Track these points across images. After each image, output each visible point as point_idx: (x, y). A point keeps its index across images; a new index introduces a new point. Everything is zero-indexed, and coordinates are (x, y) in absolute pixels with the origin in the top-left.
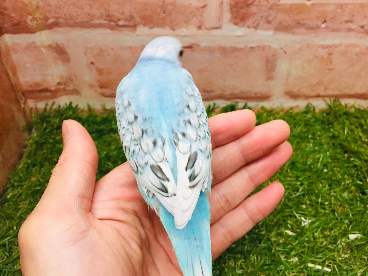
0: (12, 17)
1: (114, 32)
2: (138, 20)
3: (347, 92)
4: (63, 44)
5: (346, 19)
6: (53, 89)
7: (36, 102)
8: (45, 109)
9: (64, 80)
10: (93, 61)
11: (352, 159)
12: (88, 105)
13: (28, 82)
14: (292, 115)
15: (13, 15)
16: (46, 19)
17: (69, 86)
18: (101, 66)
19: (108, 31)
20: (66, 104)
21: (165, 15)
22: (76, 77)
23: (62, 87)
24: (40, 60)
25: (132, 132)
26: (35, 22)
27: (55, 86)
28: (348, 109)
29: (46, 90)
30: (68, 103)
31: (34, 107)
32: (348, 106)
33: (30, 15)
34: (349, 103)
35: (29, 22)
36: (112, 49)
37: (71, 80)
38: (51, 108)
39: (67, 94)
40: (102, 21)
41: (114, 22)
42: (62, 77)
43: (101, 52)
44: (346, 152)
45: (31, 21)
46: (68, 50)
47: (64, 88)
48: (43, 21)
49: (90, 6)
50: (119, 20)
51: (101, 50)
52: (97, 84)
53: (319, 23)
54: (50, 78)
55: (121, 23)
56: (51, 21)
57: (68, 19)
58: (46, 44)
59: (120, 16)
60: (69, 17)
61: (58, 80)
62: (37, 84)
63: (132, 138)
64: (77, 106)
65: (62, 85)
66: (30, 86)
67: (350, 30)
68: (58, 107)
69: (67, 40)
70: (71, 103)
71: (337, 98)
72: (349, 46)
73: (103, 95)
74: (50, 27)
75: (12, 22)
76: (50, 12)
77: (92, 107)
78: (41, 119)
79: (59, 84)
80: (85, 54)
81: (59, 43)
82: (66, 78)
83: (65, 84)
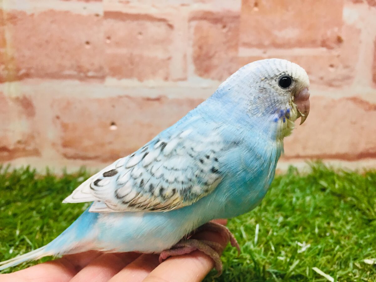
1: (83, 83)
2: (107, 70)
4: (30, 96)
6: (11, 147)
9: (26, 137)
10: (59, 114)
12: (48, 170)
16: (18, 70)
17: (30, 145)
18: (66, 121)
19: (77, 82)
22: (39, 133)
23: (22, 146)
26: (7, 72)
27: (15, 145)
29: (4, 149)
30: (25, 167)
33: (3, 64)
36: (80, 102)
37: (33, 137)
38: (6, 172)
39: (25, 156)
40: (72, 72)
41: (84, 73)
42: (24, 134)
43: (68, 105)
45: (3, 70)
46: (35, 103)
47: (24, 149)
48: (15, 72)
49: (62, 57)
50: (88, 71)
51: (69, 103)
52: (59, 142)
54: (11, 134)
55: (90, 74)
56: (23, 71)
57: (40, 70)
58: (14, 95)
59: (90, 67)
60: (40, 68)
61: (19, 138)
64: (35, 170)
65: (22, 144)
69: (35, 91)
70: (28, 167)
73: (66, 156)
74: (20, 78)
76: (23, 63)
79: (19, 142)
80: (52, 106)
81: (27, 96)
83: (26, 143)
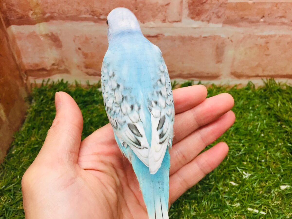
0: (17, 12)
1: (97, 24)
3: (280, 73)
4: (56, 33)
5: (280, 15)
6: (49, 68)
7: (35, 79)
8: (43, 84)
9: (58, 61)
10: (80, 46)
11: (284, 126)
12: (76, 82)
13: (29, 63)
14: (237, 91)
15: (18, 10)
16: (44, 14)
17: (61, 66)
18: (86, 51)
19: (92, 23)
20: (59, 80)
21: (137, 11)
22: (67, 59)
23: (56, 67)
24: (39, 46)
25: (114, 97)
26: (35, 16)
27: (50, 66)
28: (281, 87)
29: (43, 69)
30: (60, 80)
31: (33, 82)
32: (281, 84)
33: (31, 10)
34: (281, 82)
35: (30, 16)
36: (95, 38)
37: (63, 62)
38: (47, 84)
39: (59, 73)
40: (87, 16)
41: (97, 16)
42: (56, 60)
43: (87, 40)
44: (279, 121)
45: (32, 15)
46: (61, 38)
47: (57, 69)
48: (41, 15)
49: (79, 3)
50: (101, 15)
51: (87, 38)
52: (83, 65)
53: (258, 18)
54: (47, 60)
55: (102, 17)
56: (48, 15)
57: (61, 14)
58: (44, 33)
59: (102, 12)
60: (62, 13)
61: (53, 62)
62: (37, 65)
63: (114, 101)
64: (67, 82)
65: (55, 65)
66: (31, 66)
67: (283, 23)
68: (52, 83)
69: (60, 30)
70: (62, 80)
71: (272, 77)
72: (282, 36)
73: (88, 73)
74: (47, 20)
75: (17, 16)
76: (47, 8)
77: (79, 83)
78: (39, 92)
79: (53, 64)
80: (74, 41)
81: (54, 33)
82: (59, 60)
83: (58, 65)
